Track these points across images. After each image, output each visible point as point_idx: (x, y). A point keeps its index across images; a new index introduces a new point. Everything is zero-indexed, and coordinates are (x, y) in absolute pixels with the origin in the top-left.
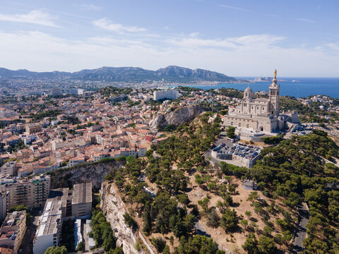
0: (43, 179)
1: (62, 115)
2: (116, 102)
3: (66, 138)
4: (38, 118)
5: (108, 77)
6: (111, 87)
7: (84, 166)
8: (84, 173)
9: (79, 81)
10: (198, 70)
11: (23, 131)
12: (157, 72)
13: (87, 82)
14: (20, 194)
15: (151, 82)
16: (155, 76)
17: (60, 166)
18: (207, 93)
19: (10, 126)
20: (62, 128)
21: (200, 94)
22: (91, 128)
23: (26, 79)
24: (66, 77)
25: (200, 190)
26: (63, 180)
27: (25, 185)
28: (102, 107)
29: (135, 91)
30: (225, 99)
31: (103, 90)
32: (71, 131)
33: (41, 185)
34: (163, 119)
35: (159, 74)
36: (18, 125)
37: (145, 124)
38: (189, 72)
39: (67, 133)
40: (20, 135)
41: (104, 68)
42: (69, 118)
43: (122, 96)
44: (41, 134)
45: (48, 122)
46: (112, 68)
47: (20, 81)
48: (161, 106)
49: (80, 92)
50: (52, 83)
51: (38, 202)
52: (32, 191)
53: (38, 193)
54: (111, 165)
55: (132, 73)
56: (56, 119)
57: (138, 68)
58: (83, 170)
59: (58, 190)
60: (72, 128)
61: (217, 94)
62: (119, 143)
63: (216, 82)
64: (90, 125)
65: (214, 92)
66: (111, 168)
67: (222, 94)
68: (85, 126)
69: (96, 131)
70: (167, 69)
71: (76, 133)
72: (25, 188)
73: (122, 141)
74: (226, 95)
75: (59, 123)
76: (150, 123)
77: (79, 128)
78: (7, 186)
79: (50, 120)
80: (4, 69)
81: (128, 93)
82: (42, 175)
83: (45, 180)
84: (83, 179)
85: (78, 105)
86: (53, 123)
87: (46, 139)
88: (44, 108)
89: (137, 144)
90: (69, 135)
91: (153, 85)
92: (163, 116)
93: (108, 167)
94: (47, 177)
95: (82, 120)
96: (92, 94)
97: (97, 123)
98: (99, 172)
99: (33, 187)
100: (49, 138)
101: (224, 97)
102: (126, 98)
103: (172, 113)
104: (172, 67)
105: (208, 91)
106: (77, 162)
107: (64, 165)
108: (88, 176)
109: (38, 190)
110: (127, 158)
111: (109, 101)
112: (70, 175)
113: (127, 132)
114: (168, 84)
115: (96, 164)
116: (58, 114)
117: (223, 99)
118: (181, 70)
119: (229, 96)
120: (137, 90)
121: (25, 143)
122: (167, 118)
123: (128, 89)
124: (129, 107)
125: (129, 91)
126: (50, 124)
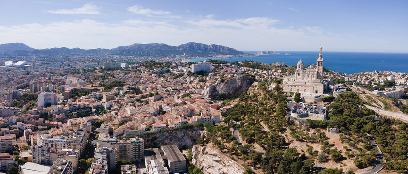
0: (138, 141)
1: (127, 86)
2: (160, 74)
3: (136, 106)
4: (109, 88)
5: (139, 53)
6: (151, 61)
7: (167, 131)
8: (167, 137)
9: (116, 56)
10: (213, 46)
11: (100, 98)
12: (179, 47)
13: (123, 57)
14: (121, 151)
15: (175, 56)
16: (178, 51)
17: (145, 131)
18: (233, 65)
19: (93, 93)
20: (130, 97)
21: (228, 66)
22: (153, 98)
23: (79, 55)
24: (106, 53)
25: (298, 142)
26: (150, 142)
27: (125, 144)
28: (150, 79)
29: (174, 65)
30: (249, 70)
31: (145, 64)
32: (138, 100)
33: (137, 145)
34: (214, 90)
35: (181, 49)
36: (97, 93)
37: (198, 93)
38: (206, 47)
39: (135, 102)
40: (101, 102)
41: (136, 45)
42: (133, 89)
43: (165, 69)
44: (115, 101)
45: (117, 92)
46: (141, 45)
47: (76, 56)
48: (208, 78)
49: (123, 65)
50: (97, 57)
51: (135, 158)
52: (131, 149)
53: (135, 151)
54: (190, 130)
55: (158, 48)
56: (123, 89)
57: (162, 44)
58: (166, 134)
59: (150, 149)
60: (138, 98)
61: (241, 66)
62: (187, 111)
63: (228, 56)
64: (151, 95)
65: (239, 64)
66: (190, 133)
67: (246, 66)
68: (147, 95)
69: (158, 100)
70: (187, 44)
71: (142, 102)
72: (125, 147)
73: (189, 110)
74: (249, 67)
75: (126, 93)
76: (202, 93)
77: (143, 97)
78: (111, 143)
79: (119, 90)
80: (65, 48)
81: (169, 66)
82: (137, 138)
83: (140, 142)
84: (166, 141)
85: (131, 77)
86: (121, 92)
87: (120, 106)
88: (105, 79)
89: (208, 112)
90: (137, 103)
91: (176, 58)
92: (214, 87)
93: (188, 132)
94: (141, 139)
95: (142, 90)
96: (137, 67)
97: (157, 94)
98: (180, 136)
99: (132, 147)
100: (122, 105)
101: (248, 68)
102: (168, 71)
103: (222, 85)
104: (192, 43)
105: (234, 64)
106: (160, 127)
107: (148, 130)
108: (171, 140)
109: (135, 149)
110: (204, 124)
111: (155, 73)
112: (156, 138)
113: (186, 102)
114: (189, 57)
115: (177, 129)
116: (123, 85)
117: (248, 70)
118: (199, 45)
119: (252, 67)
120: (176, 64)
121: (106, 108)
122: (218, 88)
123: (167, 63)
124: (175, 78)
125: (169, 64)
126: (119, 93)
